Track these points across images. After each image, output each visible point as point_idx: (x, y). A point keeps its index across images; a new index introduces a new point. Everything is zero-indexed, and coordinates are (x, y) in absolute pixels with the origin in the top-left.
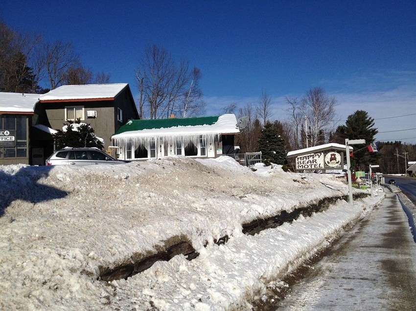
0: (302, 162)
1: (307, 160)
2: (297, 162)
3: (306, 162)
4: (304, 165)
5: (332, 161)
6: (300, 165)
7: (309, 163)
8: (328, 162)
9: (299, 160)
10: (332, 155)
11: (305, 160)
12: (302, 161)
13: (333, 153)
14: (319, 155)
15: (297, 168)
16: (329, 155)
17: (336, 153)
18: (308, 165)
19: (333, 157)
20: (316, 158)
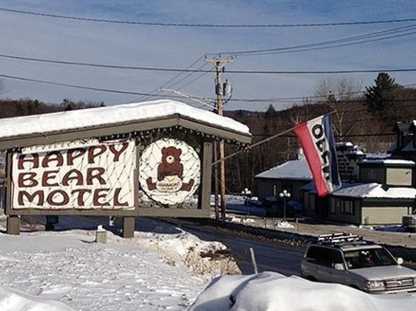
0: (39, 178)
1: (65, 169)
2: (16, 172)
3: (59, 179)
4: (47, 191)
5: (168, 180)
6: (31, 191)
7: (73, 185)
8: (149, 181)
9: (28, 166)
10: (166, 152)
11: (53, 165)
12: (40, 171)
13: (171, 143)
14: (118, 147)
15: (16, 205)
16: (154, 153)
17: (183, 147)
18: (68, 190)
19: (170, 160)
20: (104, 160)
